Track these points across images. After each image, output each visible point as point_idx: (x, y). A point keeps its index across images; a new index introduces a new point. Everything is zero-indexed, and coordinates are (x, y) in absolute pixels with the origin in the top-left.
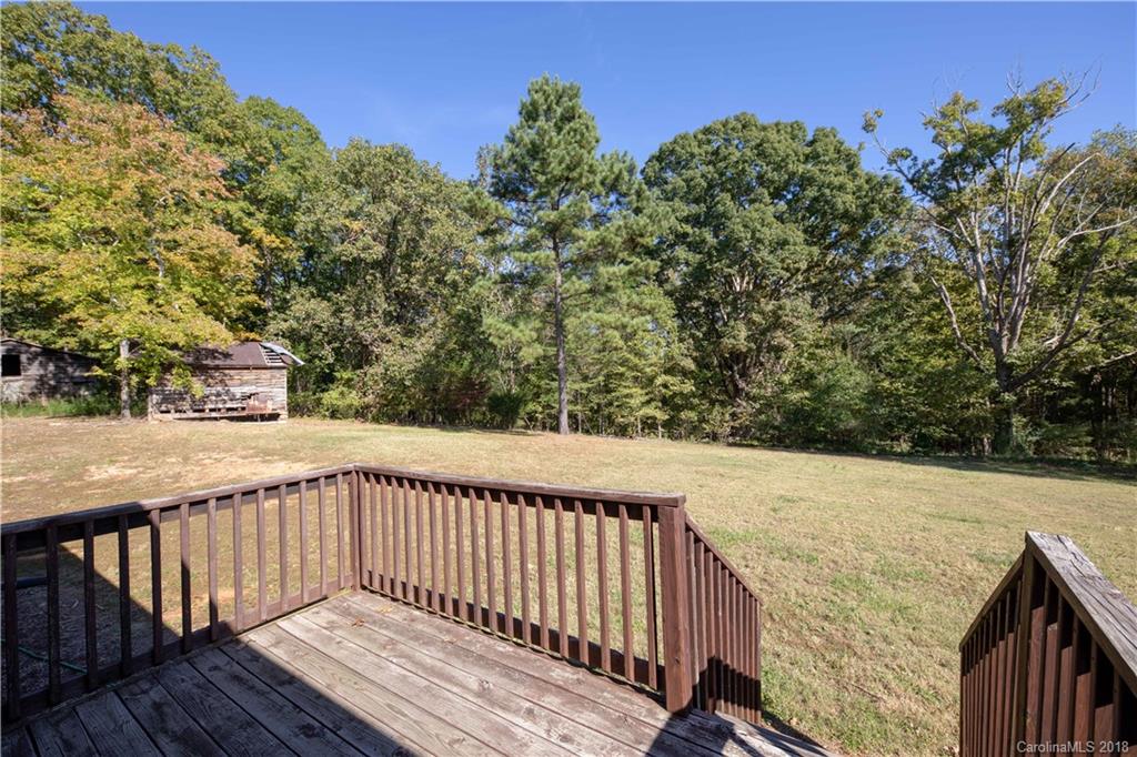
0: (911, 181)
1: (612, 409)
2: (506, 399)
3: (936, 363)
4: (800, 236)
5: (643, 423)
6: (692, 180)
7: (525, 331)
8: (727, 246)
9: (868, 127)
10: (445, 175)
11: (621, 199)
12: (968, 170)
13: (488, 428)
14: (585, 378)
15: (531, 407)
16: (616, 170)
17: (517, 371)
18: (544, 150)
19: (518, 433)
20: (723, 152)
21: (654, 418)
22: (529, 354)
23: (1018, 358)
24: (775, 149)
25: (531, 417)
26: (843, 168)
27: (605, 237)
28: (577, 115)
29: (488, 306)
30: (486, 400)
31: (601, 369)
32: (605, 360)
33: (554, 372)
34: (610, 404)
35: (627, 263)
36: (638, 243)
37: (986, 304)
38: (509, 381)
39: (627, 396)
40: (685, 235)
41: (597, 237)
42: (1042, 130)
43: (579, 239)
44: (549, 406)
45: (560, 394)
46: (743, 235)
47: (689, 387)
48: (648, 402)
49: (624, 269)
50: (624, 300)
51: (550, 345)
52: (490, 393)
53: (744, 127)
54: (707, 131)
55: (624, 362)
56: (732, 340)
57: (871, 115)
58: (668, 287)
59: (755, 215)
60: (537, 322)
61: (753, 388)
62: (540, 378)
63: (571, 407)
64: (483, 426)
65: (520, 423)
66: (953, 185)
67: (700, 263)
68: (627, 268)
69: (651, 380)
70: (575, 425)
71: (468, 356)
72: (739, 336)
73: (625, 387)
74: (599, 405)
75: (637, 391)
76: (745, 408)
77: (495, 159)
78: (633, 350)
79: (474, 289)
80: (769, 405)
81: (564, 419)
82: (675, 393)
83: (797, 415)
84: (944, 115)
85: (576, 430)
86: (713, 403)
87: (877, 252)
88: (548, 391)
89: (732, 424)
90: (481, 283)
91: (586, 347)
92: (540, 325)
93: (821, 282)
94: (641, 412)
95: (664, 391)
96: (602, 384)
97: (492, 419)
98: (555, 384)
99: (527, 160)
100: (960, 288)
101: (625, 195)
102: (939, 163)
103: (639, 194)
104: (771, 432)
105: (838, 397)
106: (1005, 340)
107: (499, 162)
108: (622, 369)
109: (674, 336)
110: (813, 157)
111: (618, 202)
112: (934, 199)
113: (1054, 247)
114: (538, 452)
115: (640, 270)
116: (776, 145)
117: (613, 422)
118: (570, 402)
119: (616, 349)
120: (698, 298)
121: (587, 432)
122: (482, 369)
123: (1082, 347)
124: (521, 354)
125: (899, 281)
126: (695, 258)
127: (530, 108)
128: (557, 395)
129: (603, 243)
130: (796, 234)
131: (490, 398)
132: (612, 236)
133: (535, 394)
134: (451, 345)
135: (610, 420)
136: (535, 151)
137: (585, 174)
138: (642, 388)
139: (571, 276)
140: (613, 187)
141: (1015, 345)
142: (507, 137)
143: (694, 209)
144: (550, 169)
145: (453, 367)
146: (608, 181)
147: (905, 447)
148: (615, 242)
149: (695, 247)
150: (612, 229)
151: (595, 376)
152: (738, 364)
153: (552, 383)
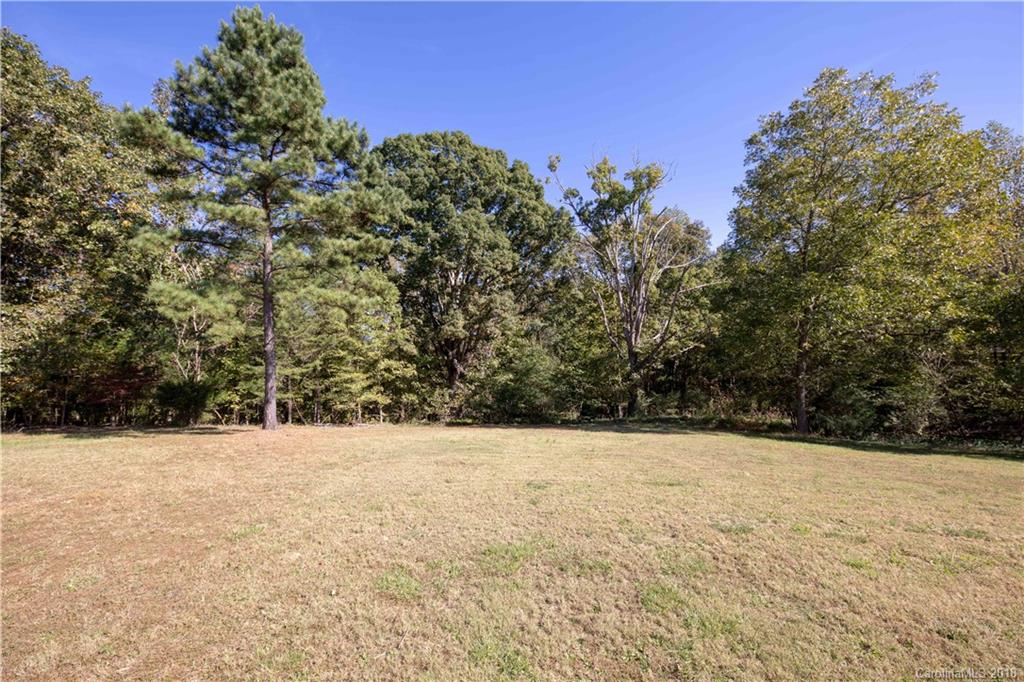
0: (579, 214)
1: (330, 396)
2: (187, 389)
3: (596, 351)
4: (507, 244)
5: (365, 408)
6: (415, 177)
7: (218, 303)
8: (448, 242)
9: (552, 167)
10: (96, 95)
11: (350, 171)
12: (613, 213)
13: (157, 427)
14: (299, 363)
15: (224, 396)
16: (346, 135)
17: (204, 354)
18: (253, 86)
19: (203, 432)
20: (443, 159)
21: (376, 403)
22: (223, 333)
23: (641, 349)
24: (487, 167)
25: (225, 410)
26: (533, 195)
27: (332, 204)
28: (298, 64)
29: (163, 273)
30: (154, 391)
31: (319, 353)
32: (324, 343)
33: (259, 354)
34: (328, 389)
35: (357, 238)
36: (369, 219)
37: (622, 310)
38: (193, 366)
39: (346, 381)
40: (409, 227)
41: (322, 202)
42: (650, 196)
43: (297, 201)
44: (250, 395)
45: (267, 382)
46: (462, 233)
47: (411, 371)
48: (370, 387)
49: (352, 244)
50: (351, 278)
51: (254, 324)
52: (162, 381)
53: (460, 143)
54: (428, 138)
55: (344, 346)
56: (452, 328)
57: (553, 158)
58: (391, 273)
59: (473, 219)
60: (237, 293)
61: (469, 371)
62: (238, 362)
63: (279, 396)
64: (149, 424)
65: (207, 416)
66: (604, 223)
67: (423, 254)
68: (356, 243)
69: (374, 364)
70: (284, 414)
71: (127, 334)
72: (457, 325)
73: (345, 371)
74: (314, 391)
75: (359, 376)
76: (463, 389)
77: (178, 80)
78: (353, 333)
79: (138, 242)
80: (482, 386)
81: (272, 410)
82: (397, 377)
83: (504, 394)
84: (599, 171)
85: (284, 421)
86: (433, 386)
87: (555, 265)
88: (248, 378)
89: (452, 405)
90: (148, 235)
91: (301, 328)
92: (241, 298)
93: (518, 284)
94: (363, 398)
95: (386, 375)
96: (319, 368)
97: (164, 414)
98: (259, 370)
99: (228, 94)
100: (607, 297)
101: (354, 167)
102: (595, 205)
103: (370, 169)
104: (484, 411)
105: (534, 378)
106: (634, 335)
107: (184, 85)
108: (343, 353)
109: (398, 321)
110: (514, 181)
111: (346, 174)
112: (593, 231)
113: (656, 275)
114: (232, 459)
115: (372, 247)
116: (487, 163)
117: (330, 409)
118: (279, 389)
119: (336, 331)
120: (418, 287)
121: (299, 421)
122: (149, 350)
123: (673, 342)
124: (210, 331)
125: (570, 288)
126: (418, 250)
127: (235, 36)
128: (261, 382)
129: (330, 211)
130: (504, 240)
131: (160, 388)
132: (341, 204)
133: (230, 381)
134: (98, 318)
135: (326, 407)
136: (239, 85)
137: (308, 127)
138: (364, 373)
139: (286, 242)
140: (342, 154)
141: (639, 340)
142: (198, 60)
143: (418, 204)
144: (261, 109)
145: (100, 347)
146: (335, 145)
147: (574, 415)
148: (344, 212)
149: (419, 239)
150: (341, 197)
151: (312, 359)
152: (452, 350)
153: (256, 368)
